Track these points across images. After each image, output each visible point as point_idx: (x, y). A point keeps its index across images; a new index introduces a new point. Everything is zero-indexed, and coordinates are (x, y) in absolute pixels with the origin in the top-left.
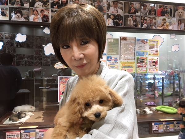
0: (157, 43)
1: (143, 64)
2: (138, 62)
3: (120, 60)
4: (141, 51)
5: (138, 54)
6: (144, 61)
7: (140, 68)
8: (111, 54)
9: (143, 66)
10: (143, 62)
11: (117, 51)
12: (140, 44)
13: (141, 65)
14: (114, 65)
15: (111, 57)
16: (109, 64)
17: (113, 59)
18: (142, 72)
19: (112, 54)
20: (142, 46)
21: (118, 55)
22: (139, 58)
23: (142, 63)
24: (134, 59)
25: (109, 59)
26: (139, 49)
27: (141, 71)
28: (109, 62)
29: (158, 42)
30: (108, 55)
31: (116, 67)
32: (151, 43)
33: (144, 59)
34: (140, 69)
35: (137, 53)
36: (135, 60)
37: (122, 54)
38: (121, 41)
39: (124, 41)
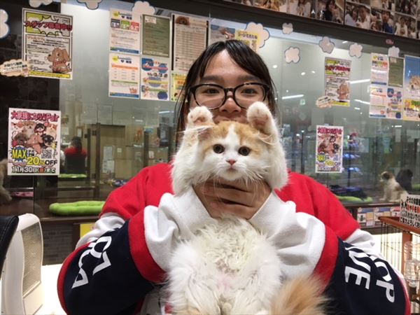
0: (255, 39)
3: (172, 69)
8: (151, 52)
11: (167, 47)
12: (218, 37)
14: (159, 82)
15: (151, 60)
16: (147, 76)
17: (155, 65)
19: (154, 53)
21: (168, 57)
25: (146, 64)
28: (146, 72)
29: (256, 37)
30: (143, 54)
31: (162, 86)
32: (242, 37)
37: (177, 55)
38: (175, 24)
39: (181, 25)
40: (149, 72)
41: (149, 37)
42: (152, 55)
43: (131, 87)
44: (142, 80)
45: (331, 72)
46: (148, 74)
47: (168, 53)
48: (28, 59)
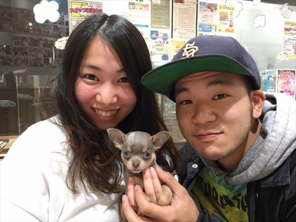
0: (232, 11)
3: (172, 37)
4: (206, 23)
5: (201, 29)
8: (157, 26)
11: (168, 20)
12: (204, 11)
14: (163, 48)
16: (154, 44)
17: (160, 35)
19: (159, 26)
20: (208, 15)
21: (169, 28)
25: (154, 35)
26: (203, 21)
28: (154, 41)
29: (233, 9)
30: (152, 27)
31: (165, 51)
32: (222, 10)
35: (200, 27)
37: (175, 26)
38: (174, 3)
39: (178, 3)
41: (156, 14)
42: (158, 28)
44: (151, 47)
45: (289, 32)
47: (169, 26)
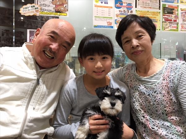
1: (173, 17)
2: (164, 13)
6: (173, 11)
7: (167, 23)
9: (173, 20)
10: (172, 13)
13: (170, 18)
15: (121, 1)
16: (118, 13)
18: (171, 30)
22: (167, 6)
23: (170, 15)
24: (158, 8)
25: (118, 4)
27: (170, 28)
28: (118, 10)
33: (173, 9)
34: (169, 25)
36: (160, 9)
40: (120, 9)
43: (108, 21)
44: (115, 16)
46: (119, 11)
48: (39, 3)
